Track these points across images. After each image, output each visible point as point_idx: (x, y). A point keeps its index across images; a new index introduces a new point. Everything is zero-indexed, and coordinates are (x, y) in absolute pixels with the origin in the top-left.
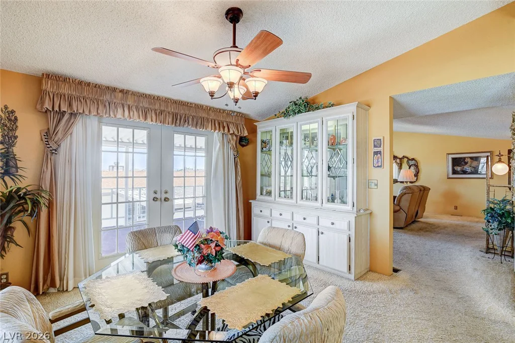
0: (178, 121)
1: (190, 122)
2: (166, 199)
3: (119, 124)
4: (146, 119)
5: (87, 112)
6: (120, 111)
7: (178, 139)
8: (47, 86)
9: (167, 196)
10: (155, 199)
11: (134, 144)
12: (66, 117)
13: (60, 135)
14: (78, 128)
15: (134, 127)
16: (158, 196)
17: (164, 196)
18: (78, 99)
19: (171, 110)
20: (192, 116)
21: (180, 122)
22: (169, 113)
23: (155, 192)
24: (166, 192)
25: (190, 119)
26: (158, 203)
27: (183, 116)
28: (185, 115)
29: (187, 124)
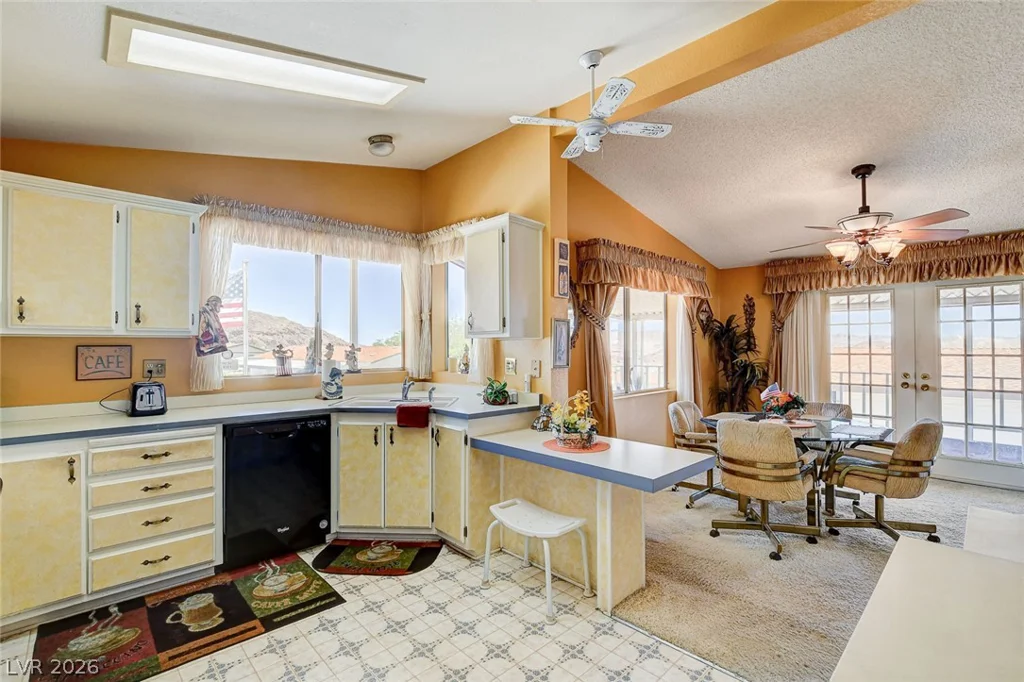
0: (926, 274)
1: (952, 271)
2: (925, 387)
4: (869, 282)
5: (800, 290)
6: (835, 281)
8: (769, 272)
9: (926, 382)
10: (905, 385)
12: (786, 297)
13: (782, 314)
14: (799, 306)
15: (868, 291)
16: (911, 381)
17: (921, 382)
18: (792, 278)
19: (913, 260)
20: (956, 260)
21: (930, 274)
22: (909, 266)
23: (906, 375)
24: (925, 377)
25: (952, 267)
26: (911, 391)
27: (937, 264)
28: (942, 261)
29: (945, 275)
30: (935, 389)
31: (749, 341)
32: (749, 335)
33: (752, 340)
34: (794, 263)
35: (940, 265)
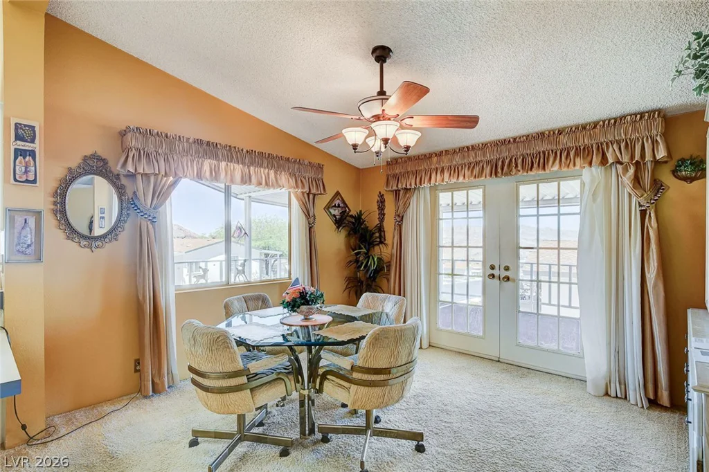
1: (519, 167)
2: (508, 279)
3: (452, 188)
7: (527, 192)
9: (507, 273)
10: (491, 277)
11: (467, 205)
12: (402, 193)
13: (400, 209)
15: (466, 187)
16: (496, 272)
17: (504, 273)
20: (523, 155)
21: (502, 169)
22: (488, 162)
23: (492, 268)
24: (507, 268)
25: (520, 161)
26: (496, 281)
27: (508, 159)
28: (512, 157)
29: (514, 170)
30: (514, 280)
31: (380, 235)
32: (380, 229)
33: (382, 234)
34: (406, 161)
35: (511, 161)
